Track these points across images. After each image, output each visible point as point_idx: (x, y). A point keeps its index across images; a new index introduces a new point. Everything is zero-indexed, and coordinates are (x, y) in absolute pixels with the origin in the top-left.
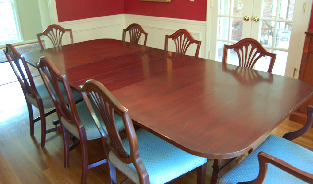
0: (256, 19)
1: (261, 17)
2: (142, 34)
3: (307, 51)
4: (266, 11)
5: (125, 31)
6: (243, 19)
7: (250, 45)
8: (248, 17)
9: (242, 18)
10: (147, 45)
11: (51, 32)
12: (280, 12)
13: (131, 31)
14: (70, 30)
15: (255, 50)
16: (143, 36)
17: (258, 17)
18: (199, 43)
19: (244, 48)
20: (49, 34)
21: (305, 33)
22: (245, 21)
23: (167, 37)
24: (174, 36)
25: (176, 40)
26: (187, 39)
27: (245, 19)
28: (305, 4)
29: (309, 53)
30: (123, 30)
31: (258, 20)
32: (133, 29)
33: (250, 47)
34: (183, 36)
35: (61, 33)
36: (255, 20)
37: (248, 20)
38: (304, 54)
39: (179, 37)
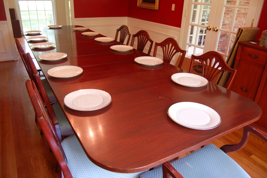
5: (134, 36)
8: (210, 27)
13: (139, 37)
17: (217, 28)
18: (184, 52)
22: (208, 30)
25: (164, 47)
33: (214, 60)
36: (214, 30)
39: (167, 46)
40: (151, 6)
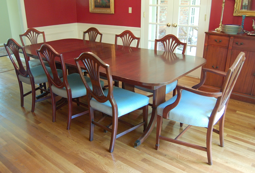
0: (175, 25)
1: (178, 24)
2: (98, 35)
3: (206, 44)
4: (183, 22)
5: (85, 33)
6: (166, 26)
8: (169, 24)
10: (102, 42)
11: (29, 34)
12: (193, 23)
13: (90, 33)
14: (43, 33)
15: (174, 42)
16: (99, 36)
17: (176, 24)
18: (138, 39)
19: (167, 41)
21: (205, 33)
22: (168, 27)
23: (117, 36)
24: (121, 36)
25: (123, 37)
26: (130, 37)
28: (206, 15)
29: (208, 46)
30: (84, 32)
31: (176, 26)
33: (171, 40)
34: (128, 35)
35: (37, 34)
36: (174, 26)
37: (170, 26)
38: (205, 46)
39: (125, 36)
40: (105, 11)
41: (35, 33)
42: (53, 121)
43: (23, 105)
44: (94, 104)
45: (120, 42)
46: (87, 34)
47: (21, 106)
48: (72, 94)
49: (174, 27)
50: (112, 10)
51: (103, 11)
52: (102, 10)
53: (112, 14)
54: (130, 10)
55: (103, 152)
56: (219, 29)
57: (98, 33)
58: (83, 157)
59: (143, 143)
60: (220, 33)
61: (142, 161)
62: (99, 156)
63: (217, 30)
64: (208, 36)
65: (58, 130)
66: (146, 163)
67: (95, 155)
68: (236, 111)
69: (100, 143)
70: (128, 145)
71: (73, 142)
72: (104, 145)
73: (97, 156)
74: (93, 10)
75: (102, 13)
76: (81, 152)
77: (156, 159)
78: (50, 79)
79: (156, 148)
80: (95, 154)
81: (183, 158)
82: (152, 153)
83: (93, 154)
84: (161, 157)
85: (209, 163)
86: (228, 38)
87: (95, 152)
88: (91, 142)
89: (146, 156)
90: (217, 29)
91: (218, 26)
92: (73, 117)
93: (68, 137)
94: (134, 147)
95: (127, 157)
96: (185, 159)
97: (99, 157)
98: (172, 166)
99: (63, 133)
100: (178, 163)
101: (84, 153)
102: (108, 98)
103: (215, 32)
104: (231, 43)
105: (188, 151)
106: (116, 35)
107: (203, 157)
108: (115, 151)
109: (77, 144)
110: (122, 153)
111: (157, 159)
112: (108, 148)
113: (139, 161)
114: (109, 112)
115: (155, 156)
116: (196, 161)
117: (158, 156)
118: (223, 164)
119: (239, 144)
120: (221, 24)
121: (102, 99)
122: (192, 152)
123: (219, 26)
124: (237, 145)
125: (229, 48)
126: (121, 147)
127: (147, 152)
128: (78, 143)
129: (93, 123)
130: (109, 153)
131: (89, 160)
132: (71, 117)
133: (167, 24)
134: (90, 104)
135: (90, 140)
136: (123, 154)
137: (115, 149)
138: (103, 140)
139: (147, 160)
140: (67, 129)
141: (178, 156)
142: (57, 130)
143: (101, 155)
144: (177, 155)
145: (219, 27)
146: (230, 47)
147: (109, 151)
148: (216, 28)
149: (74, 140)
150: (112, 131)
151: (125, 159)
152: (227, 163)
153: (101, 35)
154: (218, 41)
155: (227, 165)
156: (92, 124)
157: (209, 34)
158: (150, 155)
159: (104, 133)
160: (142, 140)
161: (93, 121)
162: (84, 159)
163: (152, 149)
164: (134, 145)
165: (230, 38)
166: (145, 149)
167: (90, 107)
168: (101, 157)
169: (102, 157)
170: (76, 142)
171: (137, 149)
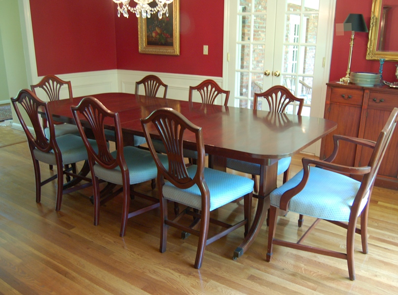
0: (278, 74)
1: (282, 72)
2: (161, 86)
3: (329, 102)
5: (138, 83)
6: (262, 76)
7: (280, 92)
8: (268, 72)
9: (262, 73)
10: (167, 97)
11: (47, 84)
13: (146, 83)
14: (69, 83)
15: (284, 96)
16: (162, 89)
17: (279, 72)
18: (227, 93)
19: (274, 95)
20: (44, 87)
21: (327, 84)
22: (265, 76)
23: (192, 88)
24: (199, 88)
25: (202, 91)
26: (214, 89)
27: (266, 74)
28: (324, 59)
29: (331, 104)
30: (136, 82)
31: (279, 75)
32: (149, 82)
34: (210, 87)
35: (59, 85)
36: (276, 75)
37: (269, 75)
38: (326, 104)
39: (205, 88)
40: (165, 51)
41: (55, 83)
42: (95, 224)
43: (40, 200)
44: (170, 192)
45: (197, 97)
46: (142, 86)
47: (37, 201)
48: (130, 178)
49: (275, 77)
50: (176, 49)
51: (162, 50)
52: (159, 49)
53: (177, 56)
54: (206, 50)
55: (185, 268)
56: (347, 79)
57: (161, 83)
58: (153, 277)
59: (246, 253)
60: (347, 85)
61: (248, 279)
62: (179, 274)
63: (344, 80)
64: (330, 90)
65: (106, 238)
66: (255, 282)
67: (173, 274)
68: (378, 202)
69: (178, 255)
70: (222, 256)
71: (133, 255)
72: (184, 258)
73: (177, 274)
74: (144, 49)
75: (159, 53)
76: (149, 270)
77: (270, 275)
78: (92, 155)
79: (268, 259)
80: (172, 271)
81: (311, 272)
82: (263, 267)
83: (170, 272)
84: (276, 272)
85: (351, 277)
86: (361, 93)
87: (173, 269)
88: (163, 254)
89: (254, 272)
90: (343, 78)
91: (344, 75)
92: (130, 216)
93: (123, 247)
94: (232, 259)
95: (225, 274)
96: (313, 274)
97: (180, 276)
98: (297, 284)
99: (115, 242)
100: (304, 279)
101: (155, 272)
102: (197, 181)
103: (340, 83)
104: (366, 100)
105: (316, 261)
106: (190, 87)
107: (341, 269)
108: (203, 266)
109: (140, 258)
110: (216, 268)
111: (272, 275)
112: (193, 262)
113: (245, 280)
114: (196, 204)
115: (268, 271)
116: (330, 276)
117: (272, 271)
118: (370, 279)
119: (389, 248)
120: (349, 71)
121: (184, 184)
122: (323, 263)
123: (346, 74)
124: (387, 250)
125: (363, 108)
126: (213, 260)
127: (254, 266)
128: (141, 256)
129: (166, 222)
130: (195, 270)
131: (164, 281)
132: (127, 216)
133: (265, 71)
134: (163, 193)
135: (161, 251)
136: (216, 270)
137: (203, 263)
138: (182, 251)
139: (256, 277)
140: (121, 235)
141: (303, 269)
142: (103, 237)
143: (183, 273)
144: (301, 268)
145: (346, 76)
146: (365, 106)
147: (195, 266)
148: (341, 78)
149: (134, 252)
150: (199, 234)
151: (222, 277)
152: (376, 276)
153: (166, 86)
154: (346, 97)
155: (376, 279)
156: (164, 224)
157: (333, 86)
158: (259, 270)
159: (182, 240)
160: (245, 248)
161: (167, 219)
162: (157, 281)
163: (260, 261)
164: (232, 255)
165: (364, 92)
166: (251, 262)
167: (163, 198)
168: (182, 276)
169: (185, 275)
170: (138, 255)
171: (237, 261)
